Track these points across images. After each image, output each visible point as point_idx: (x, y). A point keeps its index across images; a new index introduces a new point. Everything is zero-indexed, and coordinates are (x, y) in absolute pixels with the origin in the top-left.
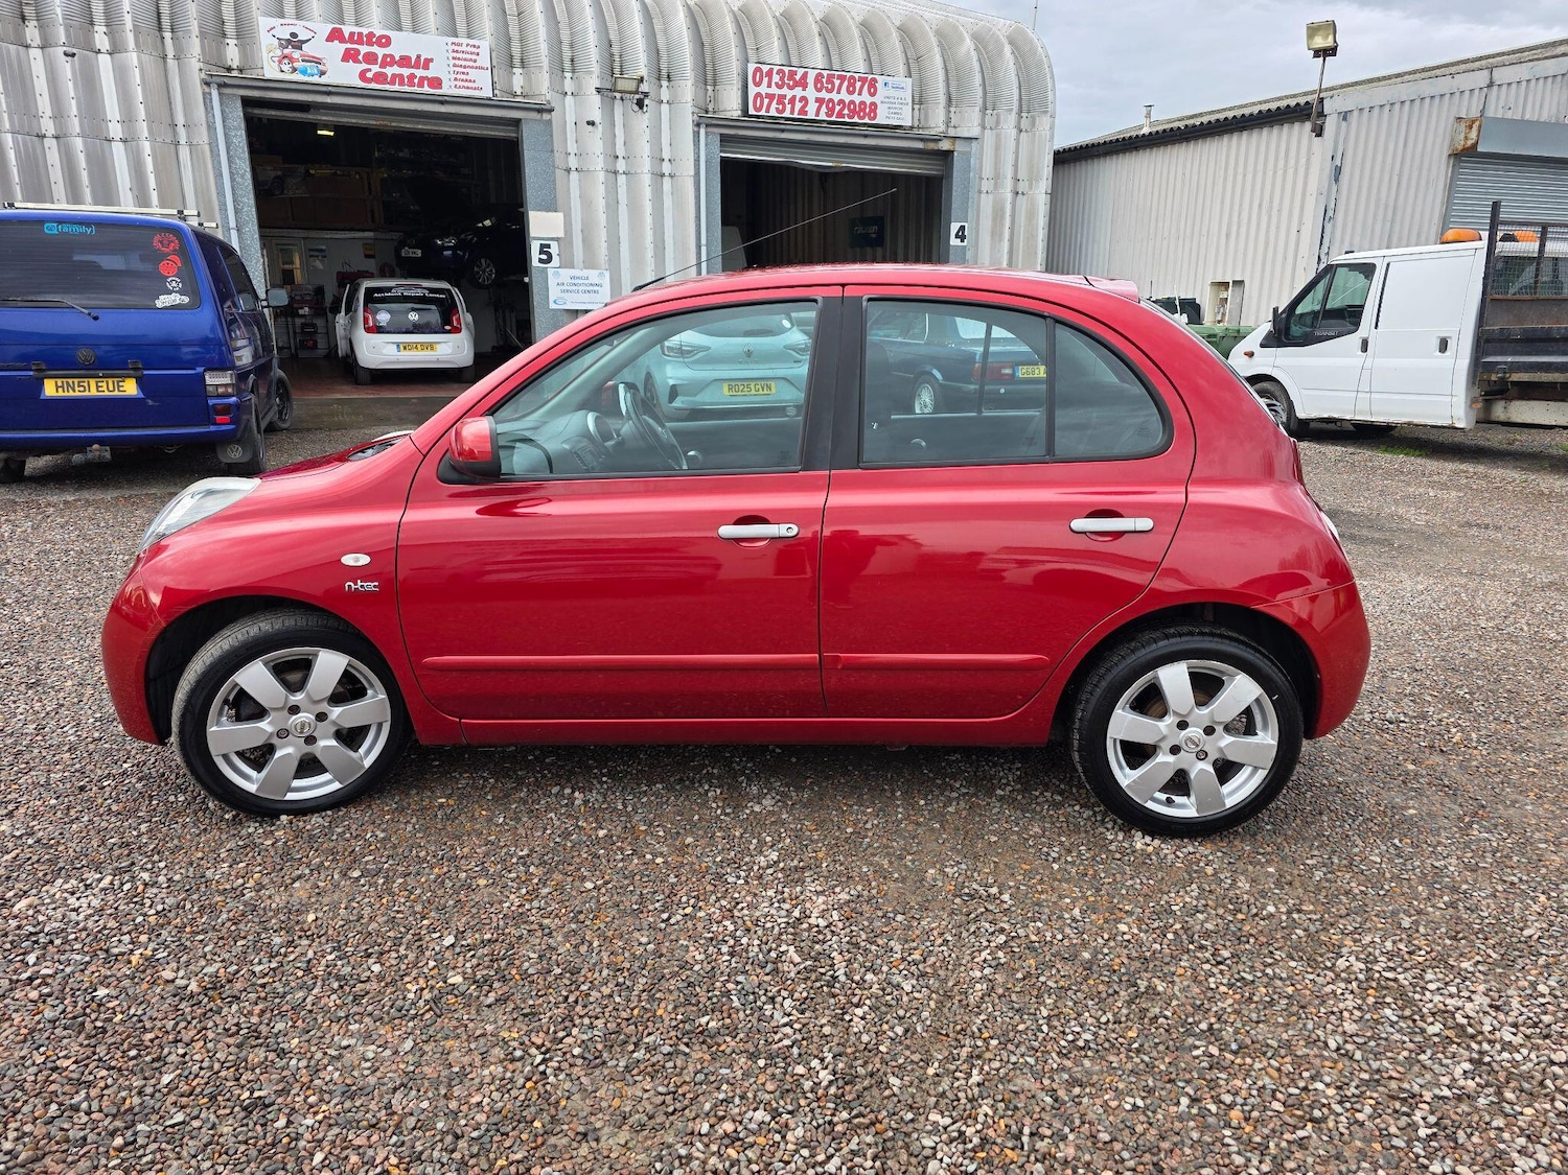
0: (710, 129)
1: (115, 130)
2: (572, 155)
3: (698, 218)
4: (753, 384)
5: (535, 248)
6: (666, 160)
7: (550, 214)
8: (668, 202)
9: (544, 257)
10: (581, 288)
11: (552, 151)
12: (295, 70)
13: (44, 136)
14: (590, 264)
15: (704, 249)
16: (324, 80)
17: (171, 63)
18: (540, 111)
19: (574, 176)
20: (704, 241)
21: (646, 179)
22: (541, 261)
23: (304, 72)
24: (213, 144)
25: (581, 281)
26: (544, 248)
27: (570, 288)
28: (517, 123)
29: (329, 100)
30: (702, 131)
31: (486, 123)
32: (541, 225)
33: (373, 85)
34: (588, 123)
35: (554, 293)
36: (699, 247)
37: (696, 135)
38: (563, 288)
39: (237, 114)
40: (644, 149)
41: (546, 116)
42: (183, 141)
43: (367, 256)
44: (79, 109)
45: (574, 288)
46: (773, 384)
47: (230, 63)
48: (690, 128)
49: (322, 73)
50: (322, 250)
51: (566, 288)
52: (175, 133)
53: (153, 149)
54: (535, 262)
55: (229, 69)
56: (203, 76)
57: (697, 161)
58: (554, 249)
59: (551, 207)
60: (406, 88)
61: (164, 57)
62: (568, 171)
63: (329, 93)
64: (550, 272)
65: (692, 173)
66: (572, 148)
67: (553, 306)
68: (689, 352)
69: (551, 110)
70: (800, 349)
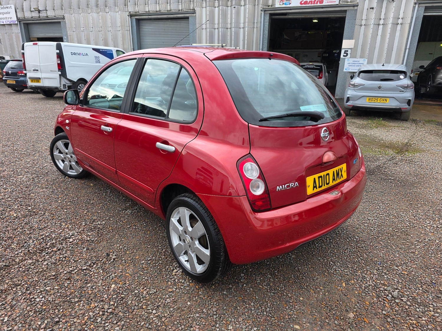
0: (420, 5)
1: (242, 25)
2: (364, 20)
3: (408, 39)
4: (379, 99)
5: (343, 52)
6: (401, 18)
7: (350, 40)
8: (398, 34)
9: (345, 55)
10: (356, 65)
11: (355, 19)
12: (283, 4)
13: (228, 28)
14: (362, 57)
15: (407, 50)
16: (291, 6)
17: (256, 6)
18: (354, 6)
19: (363, 27)
20: (408, 47)
21: (390, 26)
22: (344, 56)
23: (286, 4)
24: (261, 27)
25: (356, 62)
26: (346, 52)
27: (352, 65)
28: (345, 11)
29: (290, 11)
30: (417, 6)
31: (335, 13)
32: (346, 44)
33: (304, 5)
34: (371, 8)
35: (346, 66)
36: (406, 49)
37: (414, 7)
38: (349, 65)
39: (267, 18)
40: (391, 15)
41: (356, 8)
42: (255, 27)
43: (319, 56)
44: (235, 21)
45: (354, 65)
46: (388, 99)
47: (269, 4)
48: (412, 5)
49: (290, 4)
50: (307, 55)
51: (350, 65)
52: (254, 25)
53: (248, 29)
54: (342, 56)
55: (269, 6)
56: (262, 9)
57: (412, 18)
58: (349, 52)
59: (351, 38)
60: (313, 5)
61: (255, 5)
62: (361, 25)
63: (291, 9)
64: (346, 60)
65: (409, 22)
66: (364, 17)
67: (345, 70)
68: (357, 86)
69: (357, 6)
70: (405, 87)
